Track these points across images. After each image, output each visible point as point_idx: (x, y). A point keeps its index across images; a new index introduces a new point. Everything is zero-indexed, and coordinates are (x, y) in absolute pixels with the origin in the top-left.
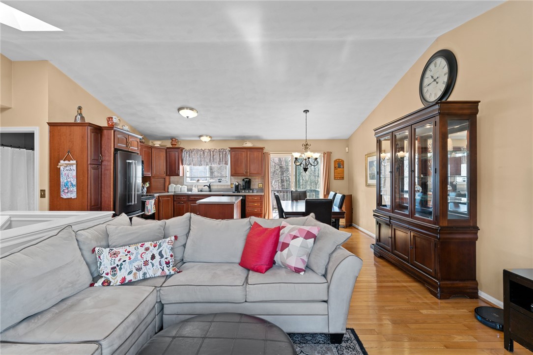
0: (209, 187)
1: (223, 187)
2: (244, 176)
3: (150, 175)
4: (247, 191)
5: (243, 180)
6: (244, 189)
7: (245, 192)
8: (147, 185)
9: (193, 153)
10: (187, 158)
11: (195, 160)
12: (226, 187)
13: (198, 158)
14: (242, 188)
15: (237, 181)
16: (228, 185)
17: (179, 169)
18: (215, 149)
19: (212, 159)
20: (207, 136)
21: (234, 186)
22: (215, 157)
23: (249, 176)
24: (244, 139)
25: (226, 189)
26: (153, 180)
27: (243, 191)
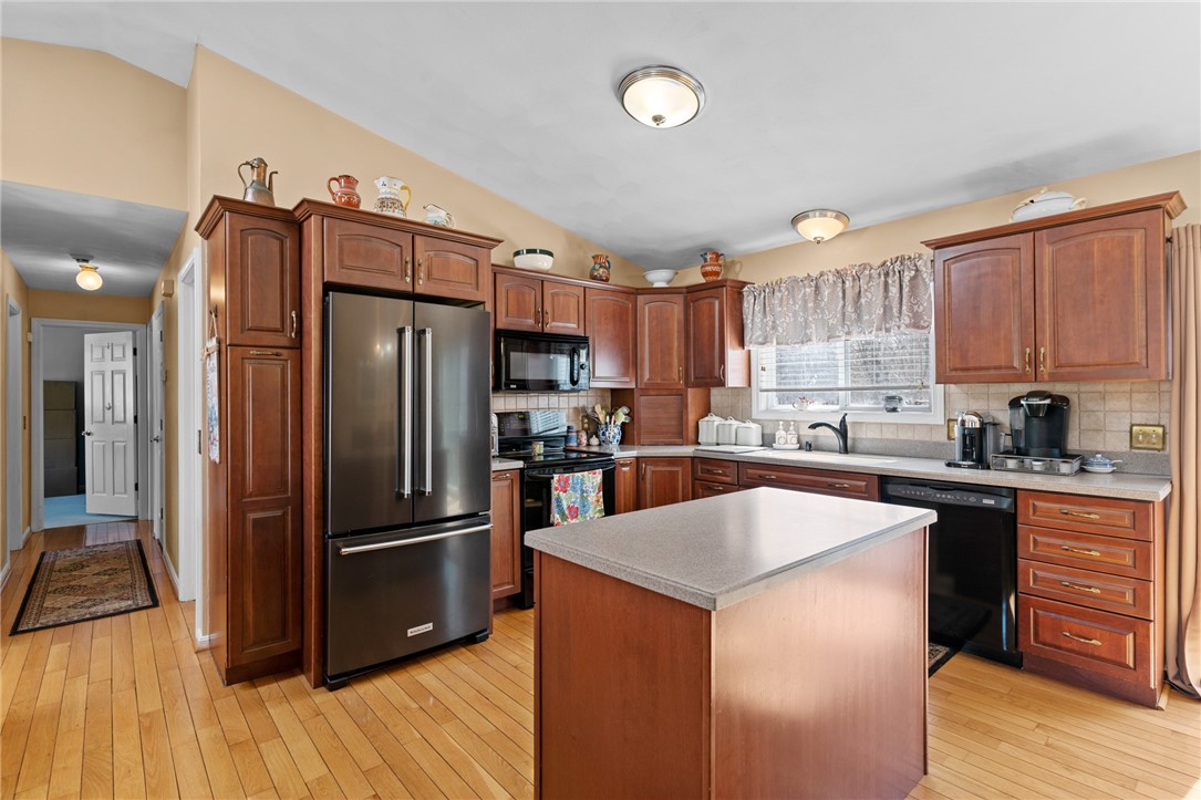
0: (842, 431)
1: (905, 436)
2: (1020, 379)
3: (633, 386)
4: (1038, 465)
5: (1015, 404)
6: (1019, 452)
7: (1022, 469)
8: (622, 416)
9: (778, 294)
10: (757, 320)
11: (785, 322)
12: (920, 436)
13: (795, 313)
14: (1006, 442)
15: (975, 406)
16: (932, 427)
17: (722, 361)
18: (864, 267)
19: (850, 309)
20: (823, 212)
21: (957, 432)
22: (863, 300)
23: (1054, 378)
24: (1022, 178)
25: (923, 443)
26: (642, 402)
27: (1011, 463)
